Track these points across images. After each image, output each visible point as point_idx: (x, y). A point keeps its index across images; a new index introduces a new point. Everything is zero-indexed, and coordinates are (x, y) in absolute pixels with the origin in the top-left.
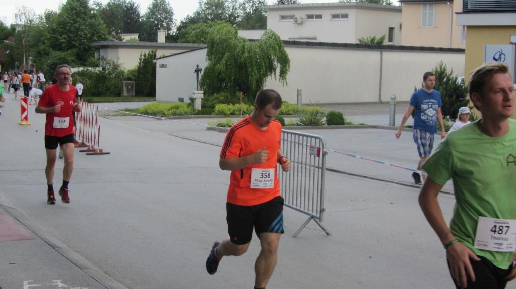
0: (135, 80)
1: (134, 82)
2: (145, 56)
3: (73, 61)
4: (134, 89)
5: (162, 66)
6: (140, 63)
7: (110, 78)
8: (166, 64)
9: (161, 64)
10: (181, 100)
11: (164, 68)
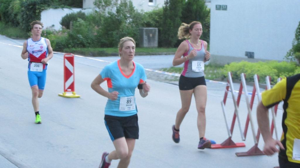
1: (157, 29)
4: (156, 38)
5: (219, 8)
8: (226, 5)
9: (218, 5)
10: (250, 55)
11: (223, 10)
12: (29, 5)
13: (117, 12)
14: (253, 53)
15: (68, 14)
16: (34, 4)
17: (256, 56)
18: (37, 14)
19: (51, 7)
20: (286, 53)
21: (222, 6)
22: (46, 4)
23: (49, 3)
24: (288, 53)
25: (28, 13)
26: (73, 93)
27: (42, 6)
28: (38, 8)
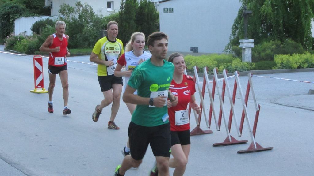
8: (172, 7)
9: (166, 8)
10: (195, 50)
11: (170, 12)
12: (4, 15)
13: (80, 18)
14: (197, 48)
15: (38, 21)
16: (8, 14)
17: (199, 51)
18: (11, 23)
19: (23, 16)
20: (225, 47)
21: (169, 9)
22: (19, 13)
23: (21, 13)
24: (226, 46)
25: (3, 22)
26: (42, 89)
27: (15, 15)
28: (12, 17)
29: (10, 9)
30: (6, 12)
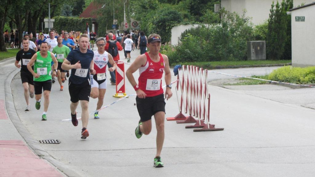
0: (266, 39)
1: (265, 41)
2: (277, 6)
3: (186, 16)
4: (265, 50)
5: (299, 19)
6: (271, 16)
7: (233, 36)
8: (304, 16)
11: (301, 21)
12: (159, 22)
13: (224, 26)
15: (188, 30)
16: (164, 21)
18: (167, 31)
19: (181, 23)
21: (301, 17)
22: (176, 20)
25: (158, 30)
26: (123, 94)
27: (173, 23)
28: (168, 25)
29: (167, 15)
30: (161, 18)
